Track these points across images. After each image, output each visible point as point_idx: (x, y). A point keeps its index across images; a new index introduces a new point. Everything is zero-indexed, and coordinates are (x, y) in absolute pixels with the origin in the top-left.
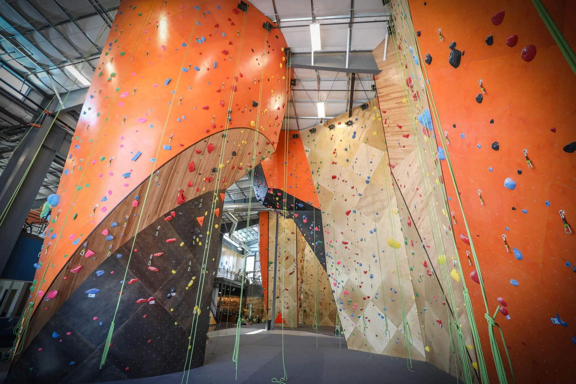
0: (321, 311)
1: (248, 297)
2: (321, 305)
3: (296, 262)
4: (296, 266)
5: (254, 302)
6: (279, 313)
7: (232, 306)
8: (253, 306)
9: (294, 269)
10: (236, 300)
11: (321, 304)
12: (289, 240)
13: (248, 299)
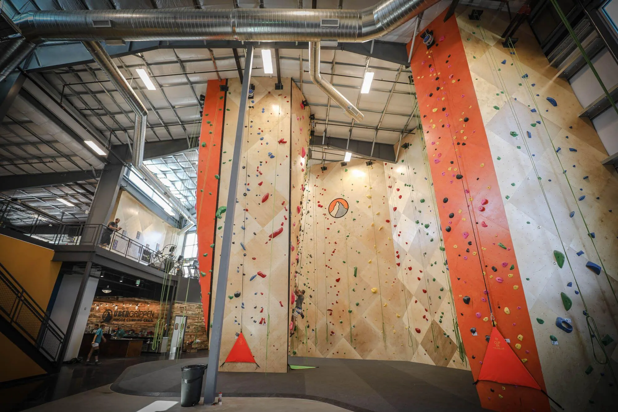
0: (331, 327)
1: (176, 301)
2: (331, 314)
3: (288, 207)
4: (288, 217)
5: (190, 312)
6: (238, 335)
7: (143, 322)
8: (188, 321)
9: (282, 225)
10: (150, 309)
11: (330, 312)
12: (272, 157)
13: (176, 305)
